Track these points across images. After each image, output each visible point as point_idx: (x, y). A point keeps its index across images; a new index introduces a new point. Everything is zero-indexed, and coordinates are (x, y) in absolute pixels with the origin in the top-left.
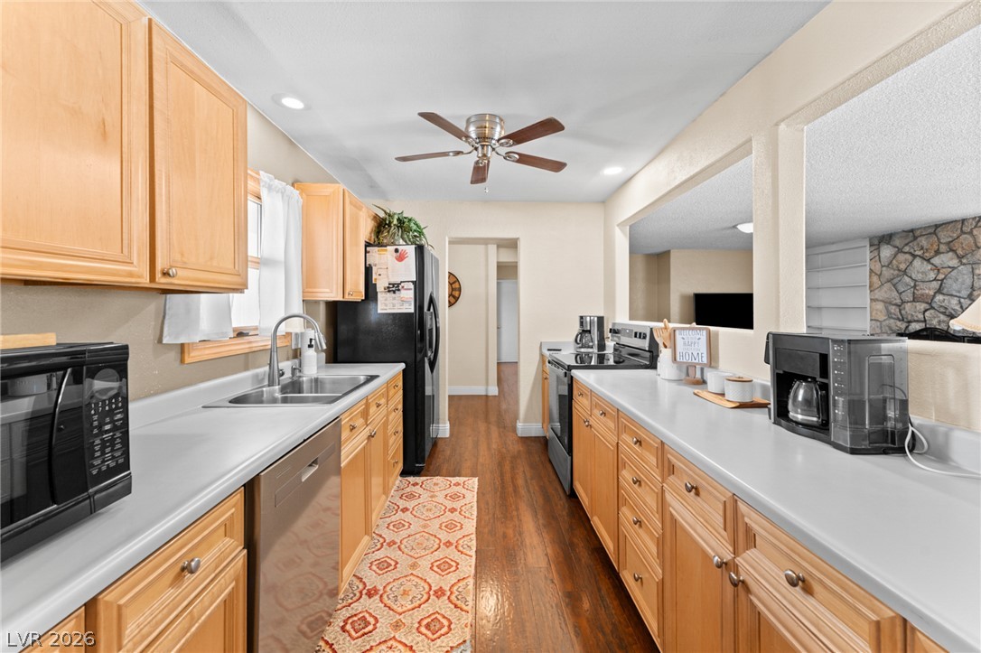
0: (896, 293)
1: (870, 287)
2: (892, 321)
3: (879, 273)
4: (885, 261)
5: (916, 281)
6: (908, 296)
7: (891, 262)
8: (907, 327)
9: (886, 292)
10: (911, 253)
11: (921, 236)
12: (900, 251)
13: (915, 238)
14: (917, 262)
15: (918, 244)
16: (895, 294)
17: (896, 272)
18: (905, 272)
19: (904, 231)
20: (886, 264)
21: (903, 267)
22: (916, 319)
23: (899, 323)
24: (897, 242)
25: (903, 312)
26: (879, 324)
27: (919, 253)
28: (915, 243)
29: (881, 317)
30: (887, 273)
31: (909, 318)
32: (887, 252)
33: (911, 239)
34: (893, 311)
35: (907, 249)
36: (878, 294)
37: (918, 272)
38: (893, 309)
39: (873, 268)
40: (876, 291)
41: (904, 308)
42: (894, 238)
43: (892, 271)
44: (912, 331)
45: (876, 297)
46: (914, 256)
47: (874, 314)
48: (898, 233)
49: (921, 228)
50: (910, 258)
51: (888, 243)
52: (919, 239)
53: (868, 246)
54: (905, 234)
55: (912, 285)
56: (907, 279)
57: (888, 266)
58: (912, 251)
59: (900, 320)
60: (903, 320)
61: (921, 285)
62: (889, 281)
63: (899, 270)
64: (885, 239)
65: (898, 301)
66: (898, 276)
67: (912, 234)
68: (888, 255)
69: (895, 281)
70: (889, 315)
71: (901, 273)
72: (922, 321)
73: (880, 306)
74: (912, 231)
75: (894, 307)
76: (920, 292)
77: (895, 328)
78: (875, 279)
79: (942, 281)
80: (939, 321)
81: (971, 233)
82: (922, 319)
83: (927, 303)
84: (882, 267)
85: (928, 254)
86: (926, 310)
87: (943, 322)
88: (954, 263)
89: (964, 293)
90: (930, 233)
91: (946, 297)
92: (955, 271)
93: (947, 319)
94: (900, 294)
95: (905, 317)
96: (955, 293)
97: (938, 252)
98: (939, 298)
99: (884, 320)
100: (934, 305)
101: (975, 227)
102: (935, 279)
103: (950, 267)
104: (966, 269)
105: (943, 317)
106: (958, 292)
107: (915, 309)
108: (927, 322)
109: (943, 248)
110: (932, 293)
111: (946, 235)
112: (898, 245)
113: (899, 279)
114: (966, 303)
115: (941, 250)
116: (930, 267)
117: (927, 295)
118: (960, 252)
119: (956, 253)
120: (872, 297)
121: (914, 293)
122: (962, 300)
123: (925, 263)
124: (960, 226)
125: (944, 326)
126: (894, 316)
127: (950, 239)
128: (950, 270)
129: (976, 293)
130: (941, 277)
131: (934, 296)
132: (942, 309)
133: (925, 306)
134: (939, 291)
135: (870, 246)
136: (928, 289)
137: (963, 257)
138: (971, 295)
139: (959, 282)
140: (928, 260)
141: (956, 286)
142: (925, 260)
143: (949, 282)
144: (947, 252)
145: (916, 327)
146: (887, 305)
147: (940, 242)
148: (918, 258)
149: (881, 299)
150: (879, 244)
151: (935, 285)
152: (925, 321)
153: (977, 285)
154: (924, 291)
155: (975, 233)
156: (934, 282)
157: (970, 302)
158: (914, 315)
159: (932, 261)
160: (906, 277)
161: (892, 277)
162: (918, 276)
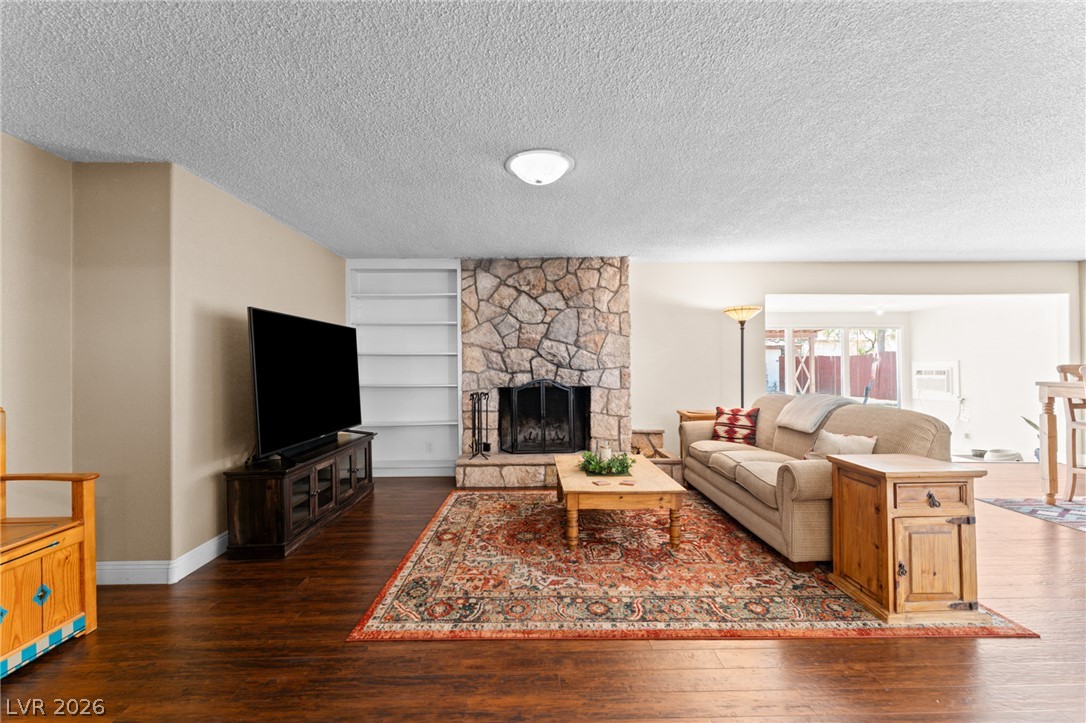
0: (498, 336)
1: (463, 326)
2: (493, 372)
3: (475, 308)
4: (484, 294)
5: (522, 322)
6: (512, 341)
7: (492, 295)
8: (511, 380)
9: (485, 335)
10: (515, 288)
11: (526, 268)
12: (503, 283)
13: (521, 270)
14: (524, 300)
15: (525, 278)
16: (497, 338)
17: (499, 310)
18: (509, 311)
19: (506, 259)
20: (485, 298)
21: (507, 303)
22: (523, 369)
23: (502, 375)
24: (500, 271)
25: (508, 360)
26: (475, 376)
27: (526, 289)
28: (521, 276)
29: (480, 368)
30: (487, 310)
31: (515, 368)
32: (486, 282)
33: (516, 270)
34: (494, 359)
35: (510, 281)
36: (474, 337)
37: (524, 311)
38: (495, 357)
39: (466, 301)
40: (472, 333)
41: (509, 356)
42: (494, 264)
43: (493, 308)
44: (519, 384)
45: (472, 340)
46: (520, 292)
47: (468, 363)
48: (500, 260)
49: (526, 259)
50: (515, 293)
51: (488, 271)
52: (526, 272)
53: (459, 271)
54: (507, 263)
55: (518, 327)
56: (512, 320)
57: (488, 301)
58: (517, 284)
59: (502, 371)
60: (507, 371)
61: (527, 328)
62: (489, 320)
63: (501, 307)
64: (485, 264)
65: (501, 347)
66: (500, 315)
67: (517, 263)
68: (489, 286)
69: (497, 320)
70: (489, 365)
71: (504, 311)
72: (528, 372)
73: (477, 353)
74: (517, 260)
75: (495, 354)
76: (526, 336)
77: (497, 381)
78: (471, 316)
79: (549, 324)
80: (547, 371)
81: (576, 274)
82: (529, 369)
83: (534, 350)
84: (480, 300)
85: (534, 292)
86: (533, 358)
87: (551, 371)
88: (561, 304)
89: (571, 339)
90: (536, 267)
91: (554, 343)
92: (562, 314)
93: (554, 368)
94: (503, 338)
95: (509, 366)
96: (562, 339)
97: (545, 291)
98: (547, 343)
99: (482, 372)
100: (541, 352)
101: (579, 268)
102: (542, 322)
103: (557, 309)
104: (572, 313)
105: (551, 367)
106: (566, 338)
107: (520, 357)
108: (534, 372)
109: (550, 286)
110: (539, 338)
111: (553, 272)
112: (500, 275)
113: (502, 318)
114: (573, 349)
115: (548, 289)
116: (537, 307)
117: (534, 340)
118: (566, 293)
119: (562, 294)
120: (466, 341)
121: (519, 337)
122: (569, 347)
123: (532, 301)
124: (565, 265)
125: (551, 376)
126: (495, 366)
127: (556, 278)
128: (557, 312)
129: (582, 339)
130: (548, 319)
131: (541, 341)
132: (550, 357)
133: (531, 353)
134: (546, 336)
135: (462, 270)
136: (535, 333)
137: (569, 299)
138: (577, 341)
139: (565, 326)
140: (535, 299)
141: (563, 331)
142: (532, 298)
143: (556, 326)
144: (554, 292)
145: (523, 379)
146: (485, 351)
147: (546, 279)
148: (523, 294)
149: (478, 343)
150: (475, 270)
151: (542, 328)
152: (531, 371)
153: (582, 331)
154: (530, 336)
155: (579, 274)
156: (541, 325)
157: (576, 349)
158: (519, 364)
159: (539, 299)
160: (510, 317)
161: (493, 315)
162: (524, 317)
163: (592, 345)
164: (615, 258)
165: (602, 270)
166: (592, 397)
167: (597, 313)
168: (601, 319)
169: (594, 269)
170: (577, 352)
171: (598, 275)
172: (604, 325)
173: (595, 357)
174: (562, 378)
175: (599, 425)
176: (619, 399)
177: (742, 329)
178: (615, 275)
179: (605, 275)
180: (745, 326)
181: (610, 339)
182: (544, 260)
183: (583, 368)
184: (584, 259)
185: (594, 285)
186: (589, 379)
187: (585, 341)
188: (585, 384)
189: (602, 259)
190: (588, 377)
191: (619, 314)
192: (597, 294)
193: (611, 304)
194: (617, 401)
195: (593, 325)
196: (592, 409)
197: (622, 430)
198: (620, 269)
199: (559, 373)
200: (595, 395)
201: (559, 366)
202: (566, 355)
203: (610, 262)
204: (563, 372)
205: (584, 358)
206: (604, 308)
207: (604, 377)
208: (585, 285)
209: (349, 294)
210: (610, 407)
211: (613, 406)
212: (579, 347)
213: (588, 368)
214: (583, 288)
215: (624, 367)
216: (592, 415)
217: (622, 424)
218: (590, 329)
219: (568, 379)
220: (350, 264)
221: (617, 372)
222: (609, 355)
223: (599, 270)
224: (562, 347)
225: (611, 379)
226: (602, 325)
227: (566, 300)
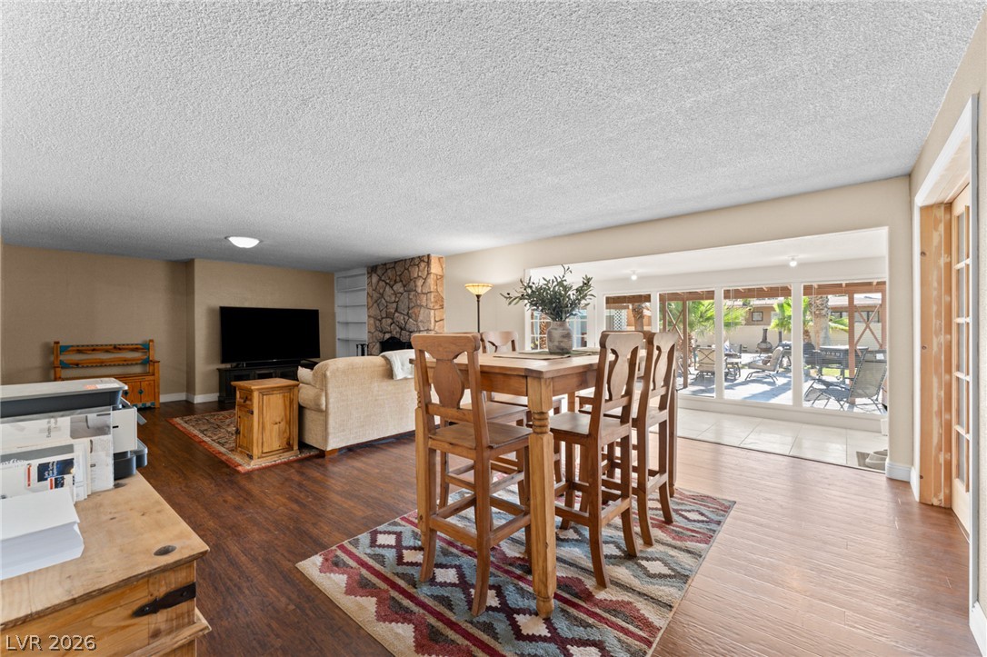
0: (379, 311)
1: (368, 306)
2: (377, 333)
3: (371, 295)
4: (373, 287)
5: (387, 302)
6: (384, 313)
7: (377, 287)
8: (384, 337)
9: (374, 311)
10: (385, 281)
11: (389, 268)
12: (380, 279)
13: (387, 270)
14: (388, 288)
15: (388, 275)
17: (379, 295)
18: (382, 296)
19: (382, 264)
22: (387, 330)
23: (380, 335)
24: (379, 272)
25: (382, 325)
26: (371, 335)
27: (388, 281)
29: (372, 330)
30: (375, 296)
31: (384, 330)
32: (374, 279)
33: (385, 270)
34: (377, 325)
35: (383, 278)
36: (371, 312)
37: (388, 296)
39: (368, 291)
40: (370, 309)
41: (382, 323)
42: (377, 269)
43: (377, 294)
45: (370, 314)
46: (386, 283)
47: (369, 326)
48: (379, 265)
49: (389, 263)
50: (384, 285)
51: (375, 273)
53: (367, 273)
54: (382, 266)
55: (386, 305)
56: (383, 301)
57: (375, 290)
58: (385, 279)
60: (381, 331)
61: (390, 305)
62: (376, 302)
64: (374, 269)
65: (379, 318)
66: (380, 298)
67: (385, 266)
68: (375, 282)
70: (376, 328)
72: (389, 333)
73: (372, 321)
74: (385, 264)
75: (378, 322)
77: (378, 338)
78: (370, 300)
79: (397, 303)
80: (396, 332)
81: (408, 269)
82: (390, 331)
83: (392, 319)
84: (373, 290)
85: (392, 283)
86: (391, 324)
87: (398, 332)
88: (401, 290)
89: (406, 312)
90: (393, 267)
91: (399, 315)
92: (402, 296)
94: (381, 312)
96: (402, 312)
97: (396, 282)
98: (397, 314)
99: (374, 332)
100: (395, 320)
101: (410, 265)
102: (395, 301)
103: (400, 293)
104: (406, 295)
105: (398, 329)
106: (404, 311)
107: (387, 324)
108: (392, 333)
109: (398, 279)
110: (393, 311)
111: (399, 269)
112: (380, 274)
113: (380, 300)
114: (406, 318)
116: (393, 292)
117: (392, 313)
118: (404, 282)
119: (402, 283)
121: (386, 311)
122: (405, 316)
123: (391, 289)
124: (404, 264)
125: (398, 335)
126: (378, 329)
127: (400, 273)
128: (400, 295)
129: (410, 312)
130: (397, 299)
131: (394, 314)
132: (397, 323)
133: (391, 321)
134: (396, 310)
136: (392, 309)
138: (408, 313)
139: (404, 304)
140: (392, 287)
141: (403, 307)
142: (390, 287)
143: (400, 303)
144: (399, 282)
146: (375, 320)
147: (396, 275)
148: (387, 285)
149: (373, 315)
150: (371, 273)
151: (395, 305)
153: (410, 306)
154: (390, 310)
155: (410, 270)
156: (394, 303)
157: (408, 318)
158: (386, 328)
159: (394, 287)
160: (383, 299)
161: (377, 299)
162: (388, 299)
163: (414, 315)
164: (425, 256)
165: (419, 265)
167: (417, 294)
168: (418, 298)
169: (416, 265)
170: (408, 320)
171: (418, 269)
172: (419, 302)
173: (415, 323)
174: (402, 337)
177: (478, 301)
178: (425, 267)
179: (421, 268)
180: (481, 298)
181: (422, 311)
182: (396, 262)
184: (412, 259)
185: (416, 276)
189: (419, 257)
191: (427, 294)
192: (417, 281)
193: (423, 287)
195: (415, 302)
198: (427, 263)
199: (401, 333)
201: (401, 329)
202: (404, 322)
203: (423, 259)
204: (403, 333)
205: (411, 324)
206: (420, 291)
208: (412, 276)
209: (336, 291)
213: (412, 330)
214: (411, 278)
215: (429, 330)
218: (414, 305)
220: (336, 276)
222: (421, 322)
224: (402, 317)
227: (404, 286)
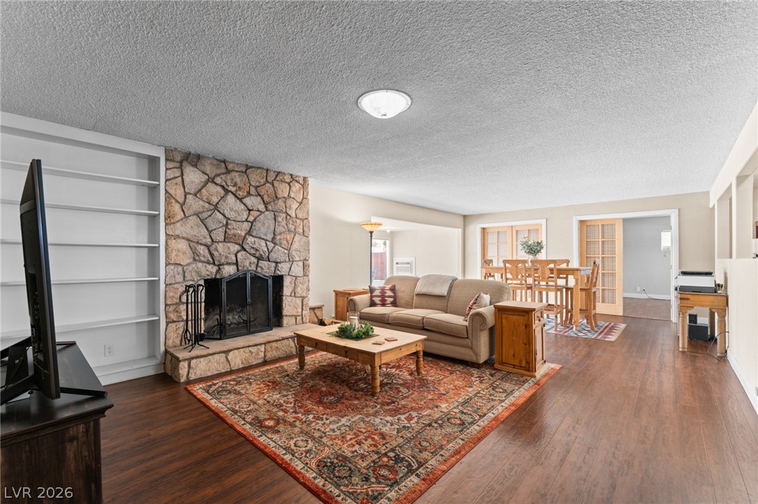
0: (205, 230)
1: (167, 217)
2: (200, 265)
3: (181, 201)
4: (191, 188)
5: (229, 219)
6: (219, 235)
7: (200, 190)
8: (219, 271)
9: (191, 228)
10: (223, 187)
11: (233, 170)
12: (211, 180)
13: (228, 171)
14: (230, 198)
15: (232, 179)
16: (204, 232)
17: (207, 205)
18: (216, 207)
19: (214, 158)
20: (193, 191)
21: (215, 200)
22: (230, 261)
23: (209, 267)
24: (208, 168)
25: (216, 253)
26: (180, 269)
27: (233, 189)
28: (229, 177)
29: (185, 260)
30: (194, 204)
31: (223, 260)
32: (193, 177)
33: (224, 170)
34: (202, 252)
35: (218, 180)
36: (179, 229)
37: (231, 209)
38: (202, 250)
39: (172, 192)
40: (178, 225)
41: (216, 249)
42: (202, 161)
43: (201, 203)
44: (226, 275)
45: (178, 232)
46: (227, 191)
47: (172, 255)
48: (209, 158)
49: (232, 163)
50: (223, 193)
51: (195, 166)
52: (234, 174)
53: (163, 159)
54: (215, 162)
55: (225, 223)
56: (219, 216)
57: (196, 195)
58: (224, 184)
59: (209, 263)
60: (214, 264)
61: (233, 225)
62: (197, 215)
63: (209, 203)
64: (192, 159)
65: (208, 240)
66: (208, 210)
67: (224, 165)
68: (196, 181)
69: (205, 215)
70: (196, 257)
71: (212, 207)
72: (233, 264)
73: (183, 245)
74: (224, 162)
75: (202, 247)
76: (232, 232)
77: (203, 273)
78: (176, 208)
79: (252, 223)
80: (250, 263)
81: (273, 184)
82: (235, 262)
83: (239, 244)
84: (186, 194)
85: (241, 193)
86: (238, 252)
87: (254, 263)
88: (262, 207)
89: (269, 237)
90: (242, 172)
91: (256, 240)
92: (263, 215)
93: (255, 260)
94: (210, 232)
95: (216, 259)
96: (263, 237)
97: (249, 194)
98: (250, 239)
99: (188, 265)
100: (247, 247)
101: (275, 179)
102: (246, 220)
103: (259, 211)
104: (270, 215)
105: (254, 260)
106: (265, 235)
107: (226, 250)
108: (239, 264)
109: (253, 191)
110: (243, 234)
111: (256, 178)
112: (208, 172)
113: (209, 213)
114: (271, 245)
115: (251, 192)
116: (243, 206)
117: (240, 236)
118: (266, 198)
119: (263, 199)
120: (170, 232)
121: (226, 232)
122: (268, 243)
123: (238, 201)
124: (265, 174)
125: (253, 267)
126: (202, 259)
127: (258, 184)
128: (258, 213)
129: (278, 237)
130: (251, 218)
131: (245, 237)
132: (253, 251)
133: (237, 247)
134: (249, 233)
135: (167, 160)
136: (241, 229)
137: (268, 203)
138: (274, 238)
139: (265, 225)
140: (241, 200)
141: (263, 230)
142: (238, 198)
143: (258, 225)
144: (256, 196)
145: (229, 271)
146: (192, 244)
147: (250, 184)
148: (230, 194)
149: (185, 235)
150: (181, 162)
151: (246, 226)
152: (237, 264)
153: (278, 231)
154: (236, 231)
155: (275, 185)
156: (246, 223)
157: (273, 245)
158: (227, 257)
159: (244, 200)
160: (218, 213)
161: (201, 210)
162: (231, 215)
163: (285, 242)
164: (300, 177)
165: (291, 184)
166: (285, 284)
167: (288, 217)
168: (291, 222)
169: (286, 182)
170: (274, 247)
171: (288, 188)
172: (293, 227)
173: (286, 251)
174: (262, 269)
175: (289, 305)
176: (303, 284)
177: (371, 236)
178: (300, 190)
179: (294, 189)
180: (373, 234)
181: (297, 238)
182: (248, 167)
183: (279, 261)
184: (279, 173)
185: (286, 195)
186: (283, 269)
187: (280, 239)
188: (280, 274)
189: (291, 175)
190: (282, 268)
191: (303, 220)
192: (289, 202)
193: (297, 212)
194: (301, 286)
195: (286, 226)
196: (284, 293)
197: (304, 307)
198: (303, 185)
199: (260, 265)
200: (287, 282)
201: (260, 258)
202: (266, 250)
203: (297, 179)
204: (262, 263)
205: (280, 253)
206: (293, 215)
207: (293, 268)
208: (280, 194)
210: (296, 291)
211: (298, 290)
212: (275, 244)
213: (282, 260)
214: (279, 196)
215: (305, 260)
216: (284, 298)
217: (304, 303)
218: (284, 230)
219: (267, 269)
221: (301, 264)
222: (296, 250)
223: (289, 184)
224: (263, 243)
225: (297, 269)
226: (292, 227)
227: (266, 204)
